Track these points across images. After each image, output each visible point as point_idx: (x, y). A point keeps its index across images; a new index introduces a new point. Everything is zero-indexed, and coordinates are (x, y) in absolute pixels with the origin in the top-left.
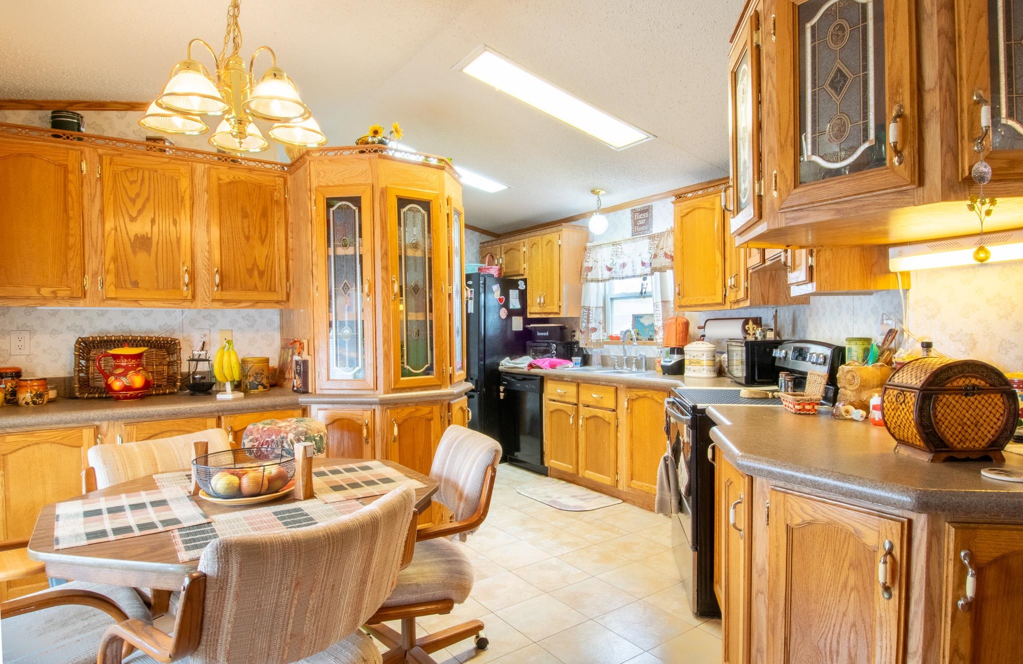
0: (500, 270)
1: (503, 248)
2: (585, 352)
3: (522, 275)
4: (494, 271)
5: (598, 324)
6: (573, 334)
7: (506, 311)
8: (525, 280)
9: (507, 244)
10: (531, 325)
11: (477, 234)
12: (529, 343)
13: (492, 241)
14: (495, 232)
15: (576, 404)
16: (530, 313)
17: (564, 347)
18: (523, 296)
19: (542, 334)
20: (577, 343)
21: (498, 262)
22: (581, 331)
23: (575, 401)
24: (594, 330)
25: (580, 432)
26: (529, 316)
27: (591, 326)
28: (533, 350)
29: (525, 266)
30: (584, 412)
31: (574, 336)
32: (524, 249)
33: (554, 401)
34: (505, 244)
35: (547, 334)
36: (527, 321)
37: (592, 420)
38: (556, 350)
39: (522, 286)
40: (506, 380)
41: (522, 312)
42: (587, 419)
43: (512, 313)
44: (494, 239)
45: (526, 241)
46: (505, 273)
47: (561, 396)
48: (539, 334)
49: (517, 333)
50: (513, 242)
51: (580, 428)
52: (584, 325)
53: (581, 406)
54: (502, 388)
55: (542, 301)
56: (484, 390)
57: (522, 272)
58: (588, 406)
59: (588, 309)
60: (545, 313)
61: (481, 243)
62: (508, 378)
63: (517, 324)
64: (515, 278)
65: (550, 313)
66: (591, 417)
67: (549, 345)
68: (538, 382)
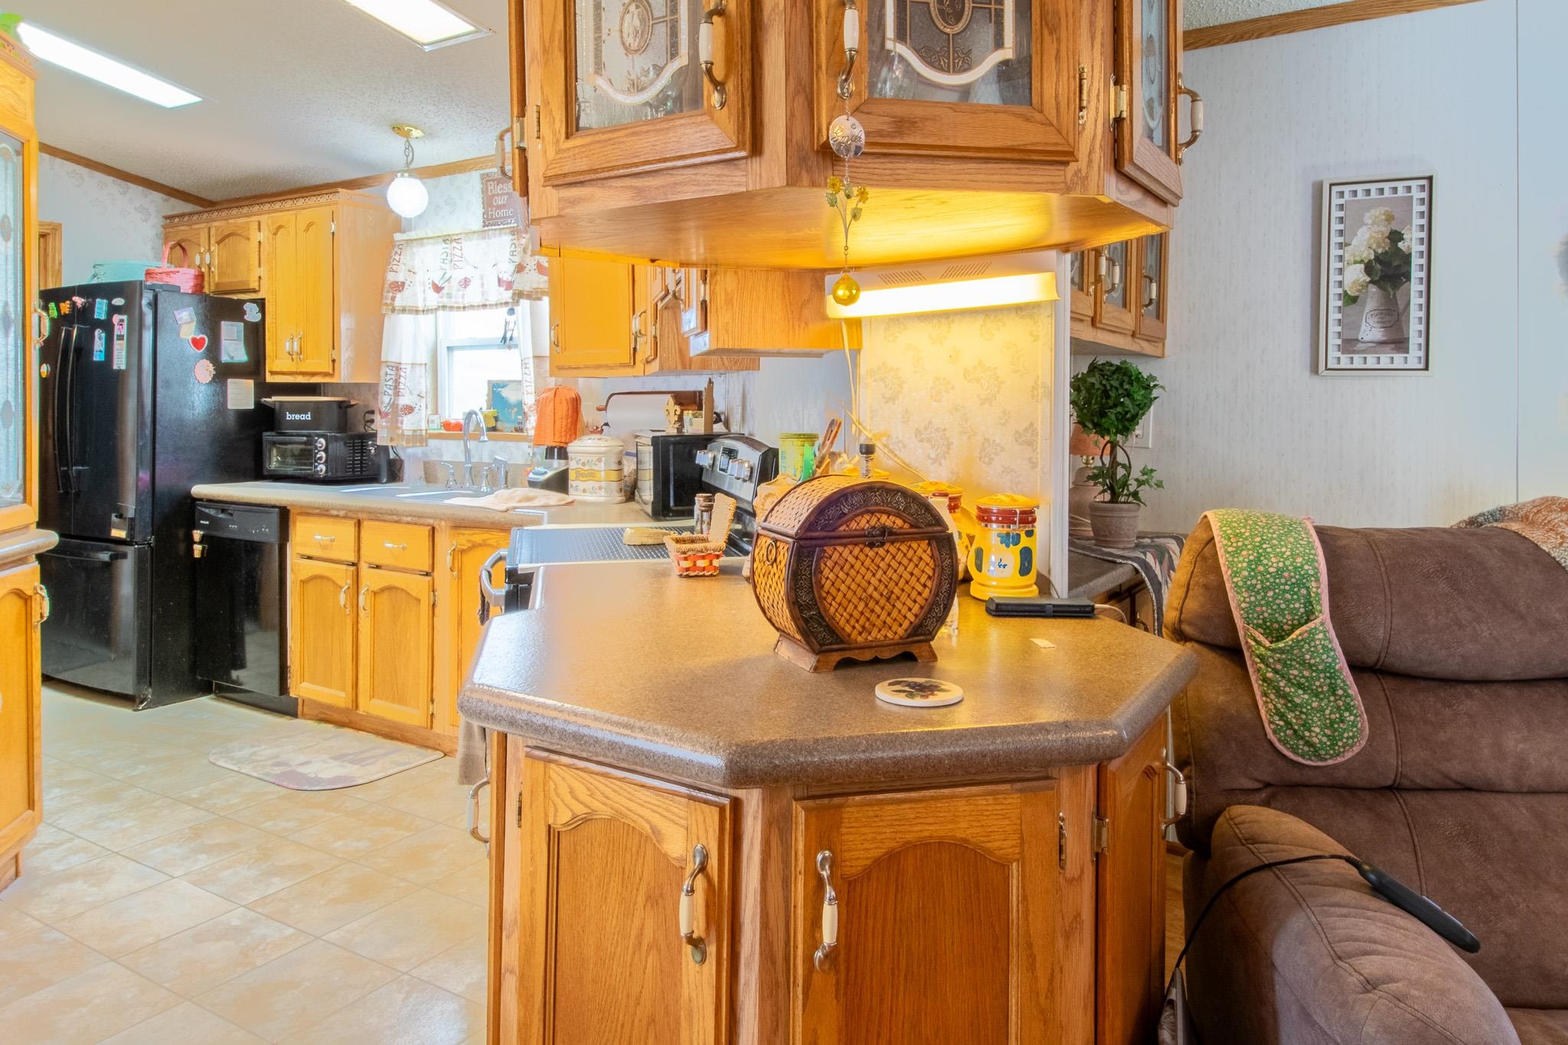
0: (200, 277)
1: (213, 232)
2: (392, 456)
3: (255, 291)
4: (184, 280)
5: (415, 398)
6: (369, 417)
7: (211, 367)
8: (261, 304)
9: (223, 223)
10: (275, 398)
11: (157, 197)
12: (267, 436)
13: (191, 214)
14: (203, 195)
15: (353, 564)
16: (272, 373)
17: (345, 444)
18: (256, 336)
19: (297, 417)
20: (374, 436)
21: (202, 259)
22: (380, 413)
23: (352, 558)
24: (409, 410)
25: (361, 621)
26: (270, 379)
27: (403, 401)
28: (278, 449)
29: (262, 271)
30: (371, 580)
31: (372, 421)
32: (262, 236)
33: (309, 558)
34: (219, 223)
35: (308, 417)
36: (264, 389)
37: (386, 594)
38: (326, 450)
39: (252, 314)
40: (207, 517)
41: (255, 367)
42: (375, 593)
43: (225, 372)
44: (200, 209)
45: (264, 218)
46: (217, 285)
47: (324, 547)
48: (289, 417)
49: (242, 415)
50: (236, 220)
51: (362, 613)
52: (386, 399)
53: (363, 566)
54: (197, 535)
55: (296, 348)
56: (152, 539)
57: (254, 285)
58: (378, 567)
59: (397, 368)
60: (304, 374)
61: (166, 218)
62: (212, 512)
63: (241, 395)
64: (235, 297)
65: (313, 374)
66: (383, 590)
67: (310, 441)
68: (275, 516)
